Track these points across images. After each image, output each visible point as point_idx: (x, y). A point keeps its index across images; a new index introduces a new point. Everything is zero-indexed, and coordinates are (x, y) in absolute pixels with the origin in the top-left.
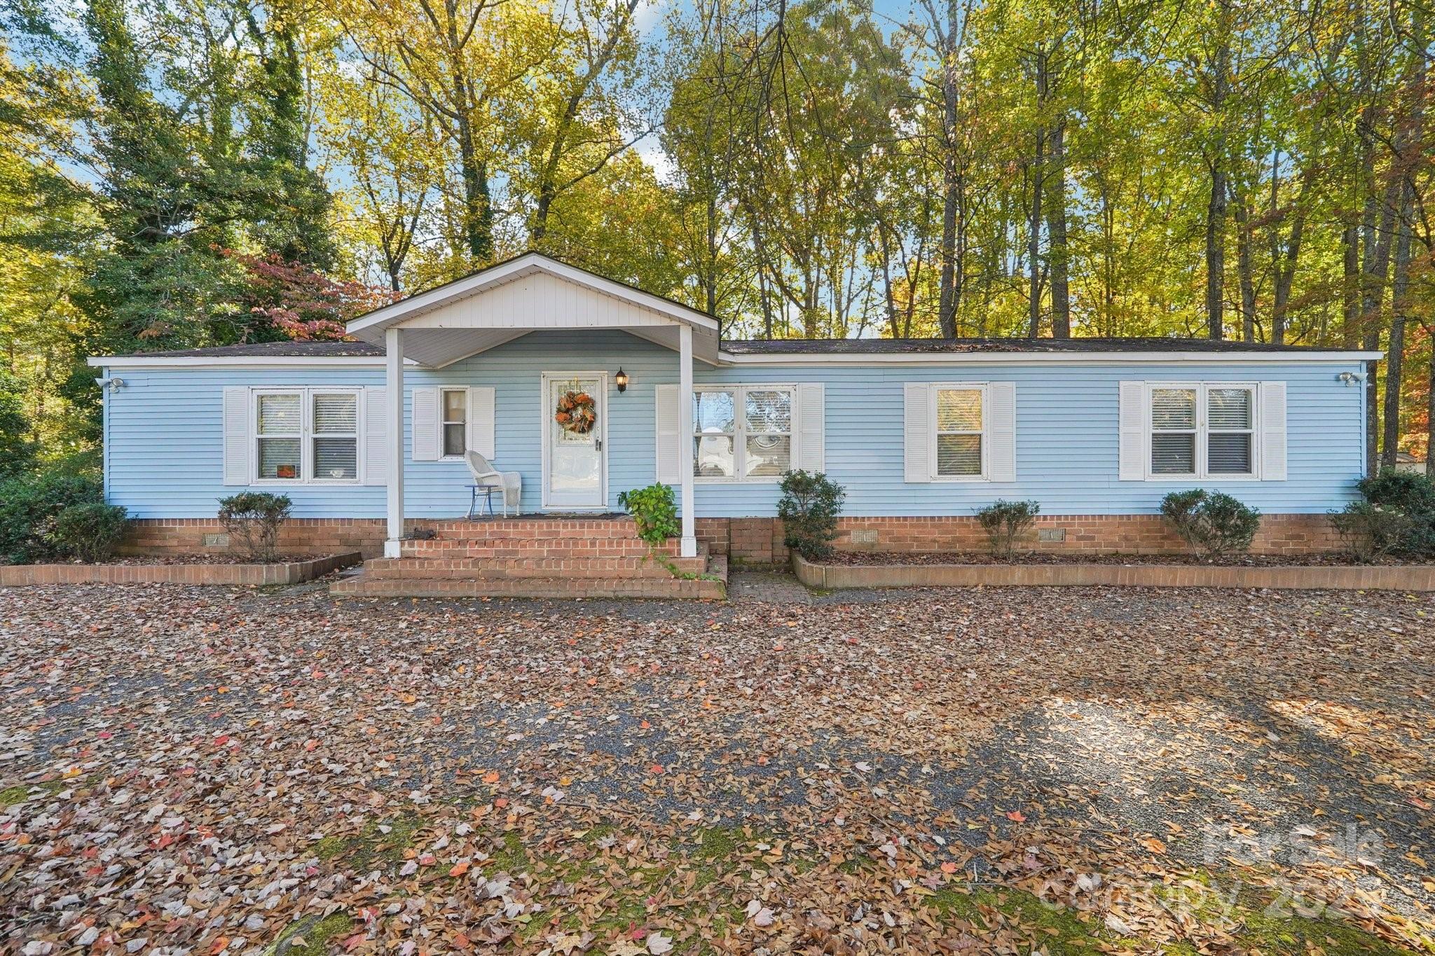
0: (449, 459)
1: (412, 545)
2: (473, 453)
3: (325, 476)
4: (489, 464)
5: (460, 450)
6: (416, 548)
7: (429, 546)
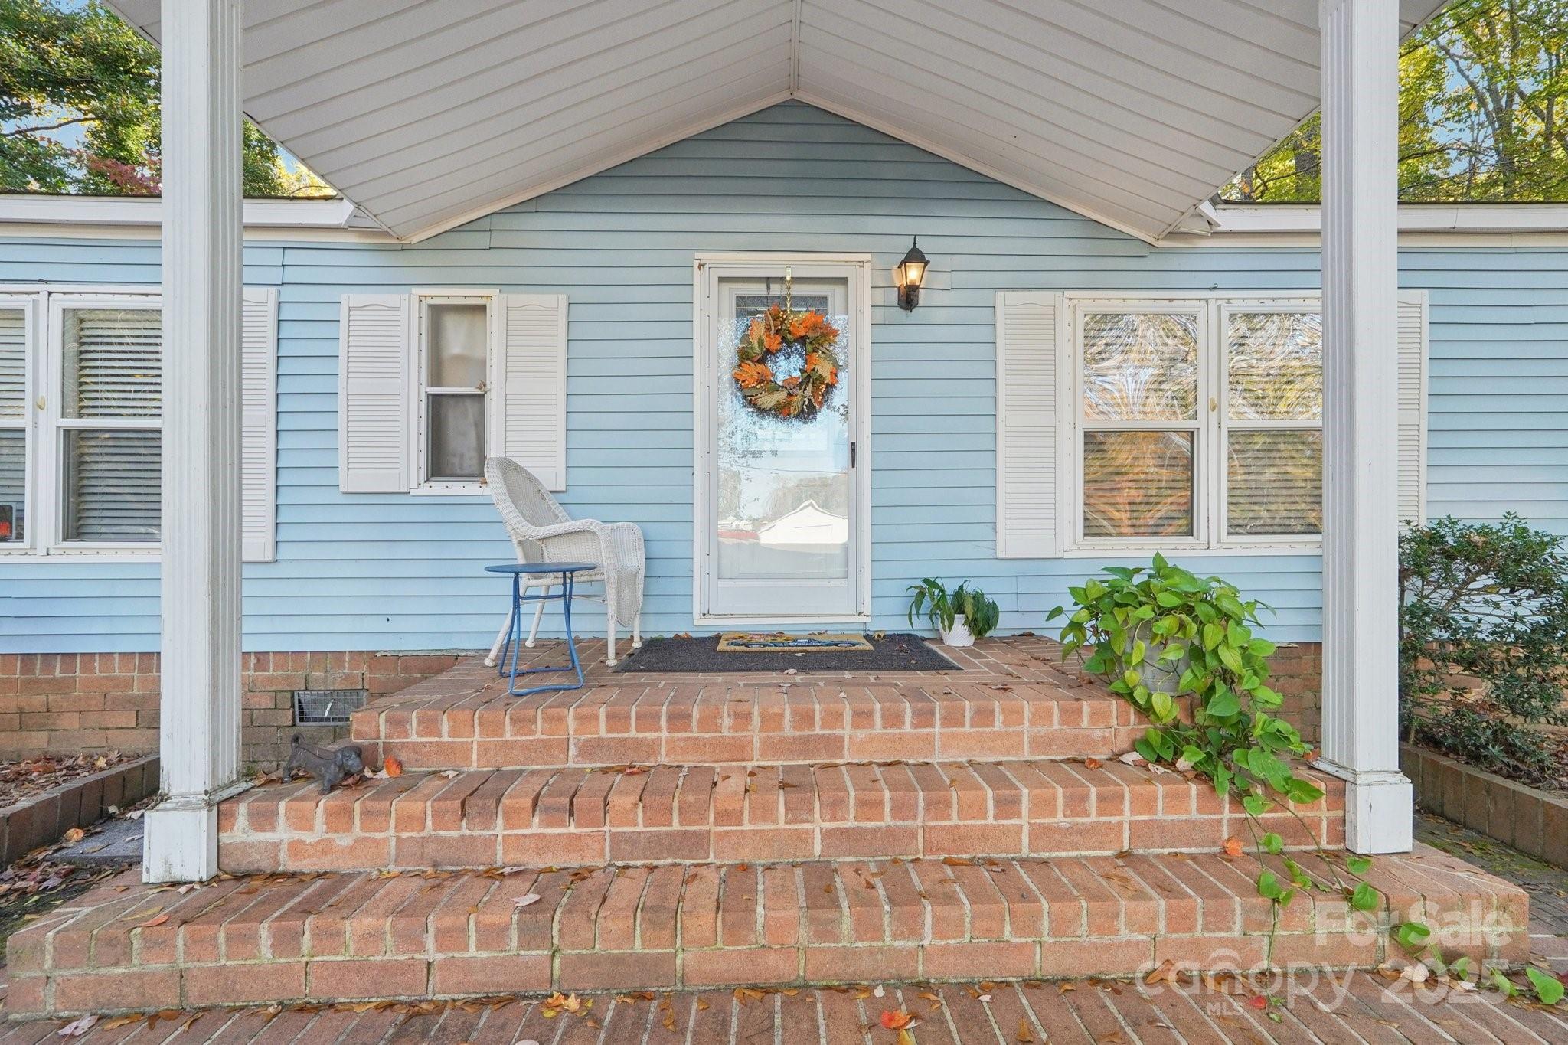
0: (440, 488)
1: (263, 820)
2: (508, 467)
3: (99, 536)
4: (553, 501)
5: (470, 463)
6: (283, 833)
7: (339, 819)
